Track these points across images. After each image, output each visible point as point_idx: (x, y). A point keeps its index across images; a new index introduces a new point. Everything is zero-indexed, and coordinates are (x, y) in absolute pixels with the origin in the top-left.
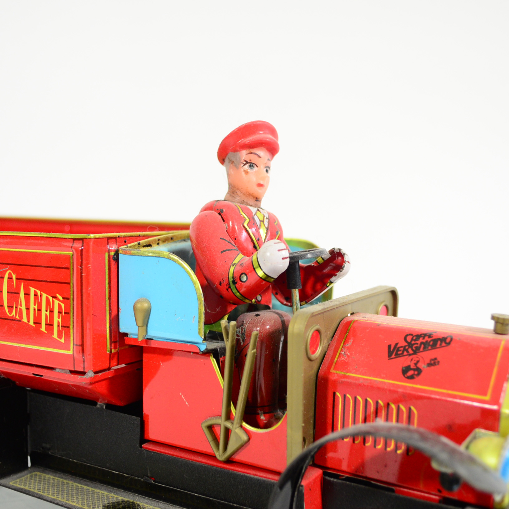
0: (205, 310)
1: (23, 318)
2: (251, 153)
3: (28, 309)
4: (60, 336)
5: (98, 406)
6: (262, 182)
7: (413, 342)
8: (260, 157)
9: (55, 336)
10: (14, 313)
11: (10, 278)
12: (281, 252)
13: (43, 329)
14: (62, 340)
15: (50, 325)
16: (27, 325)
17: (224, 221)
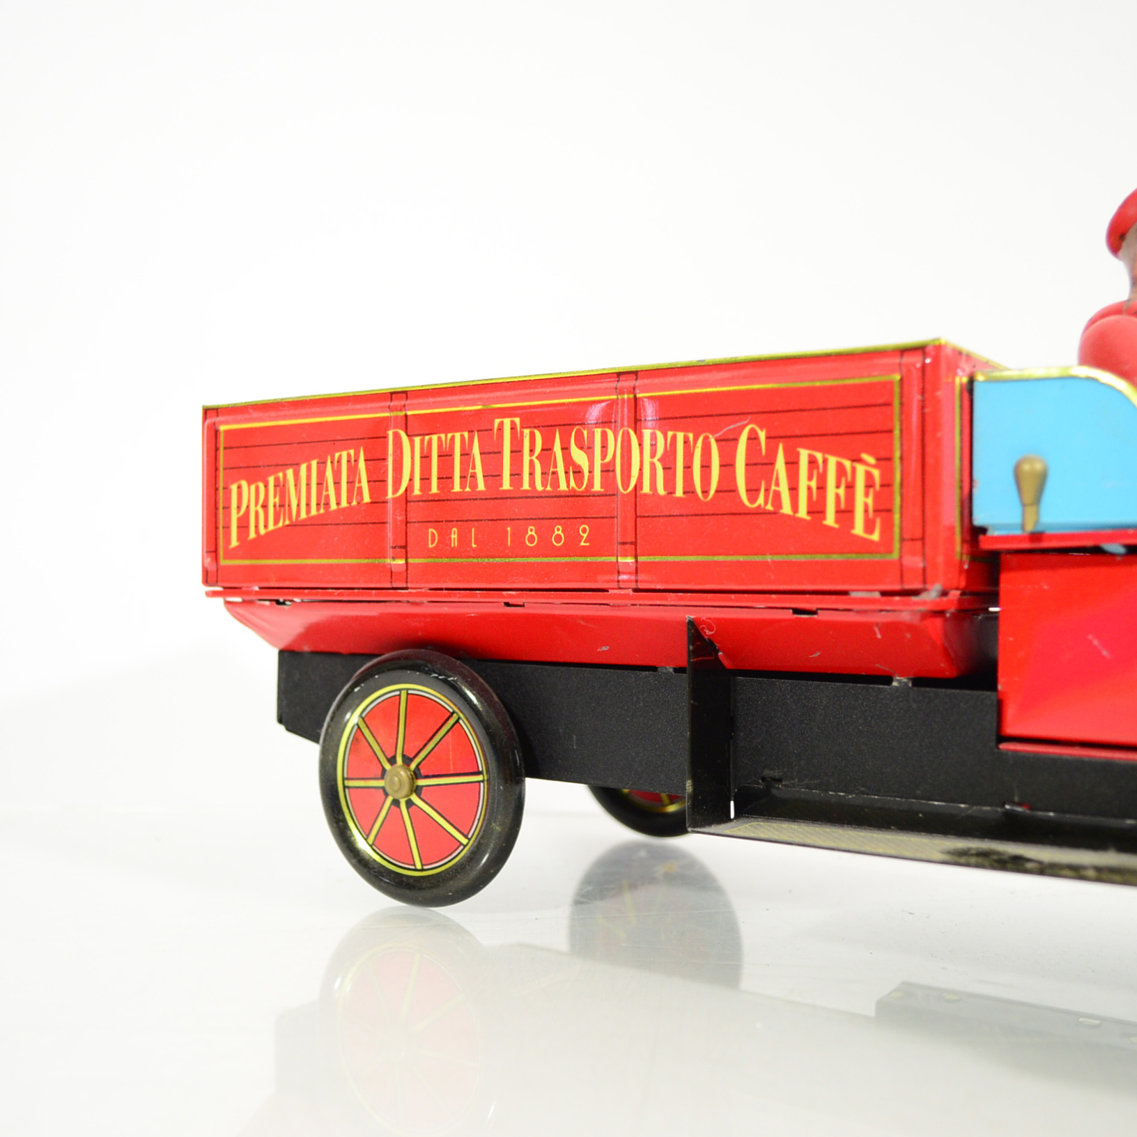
1: (781, 507)
3: (794, 489)
4: (869, 528)
5: (895, 684)
9: (859, 529)
10: (761, 500)
11: (753, 438)
13: (830, 520)
14: (875, 537)
15: (845, 513)
16: (793, 520)
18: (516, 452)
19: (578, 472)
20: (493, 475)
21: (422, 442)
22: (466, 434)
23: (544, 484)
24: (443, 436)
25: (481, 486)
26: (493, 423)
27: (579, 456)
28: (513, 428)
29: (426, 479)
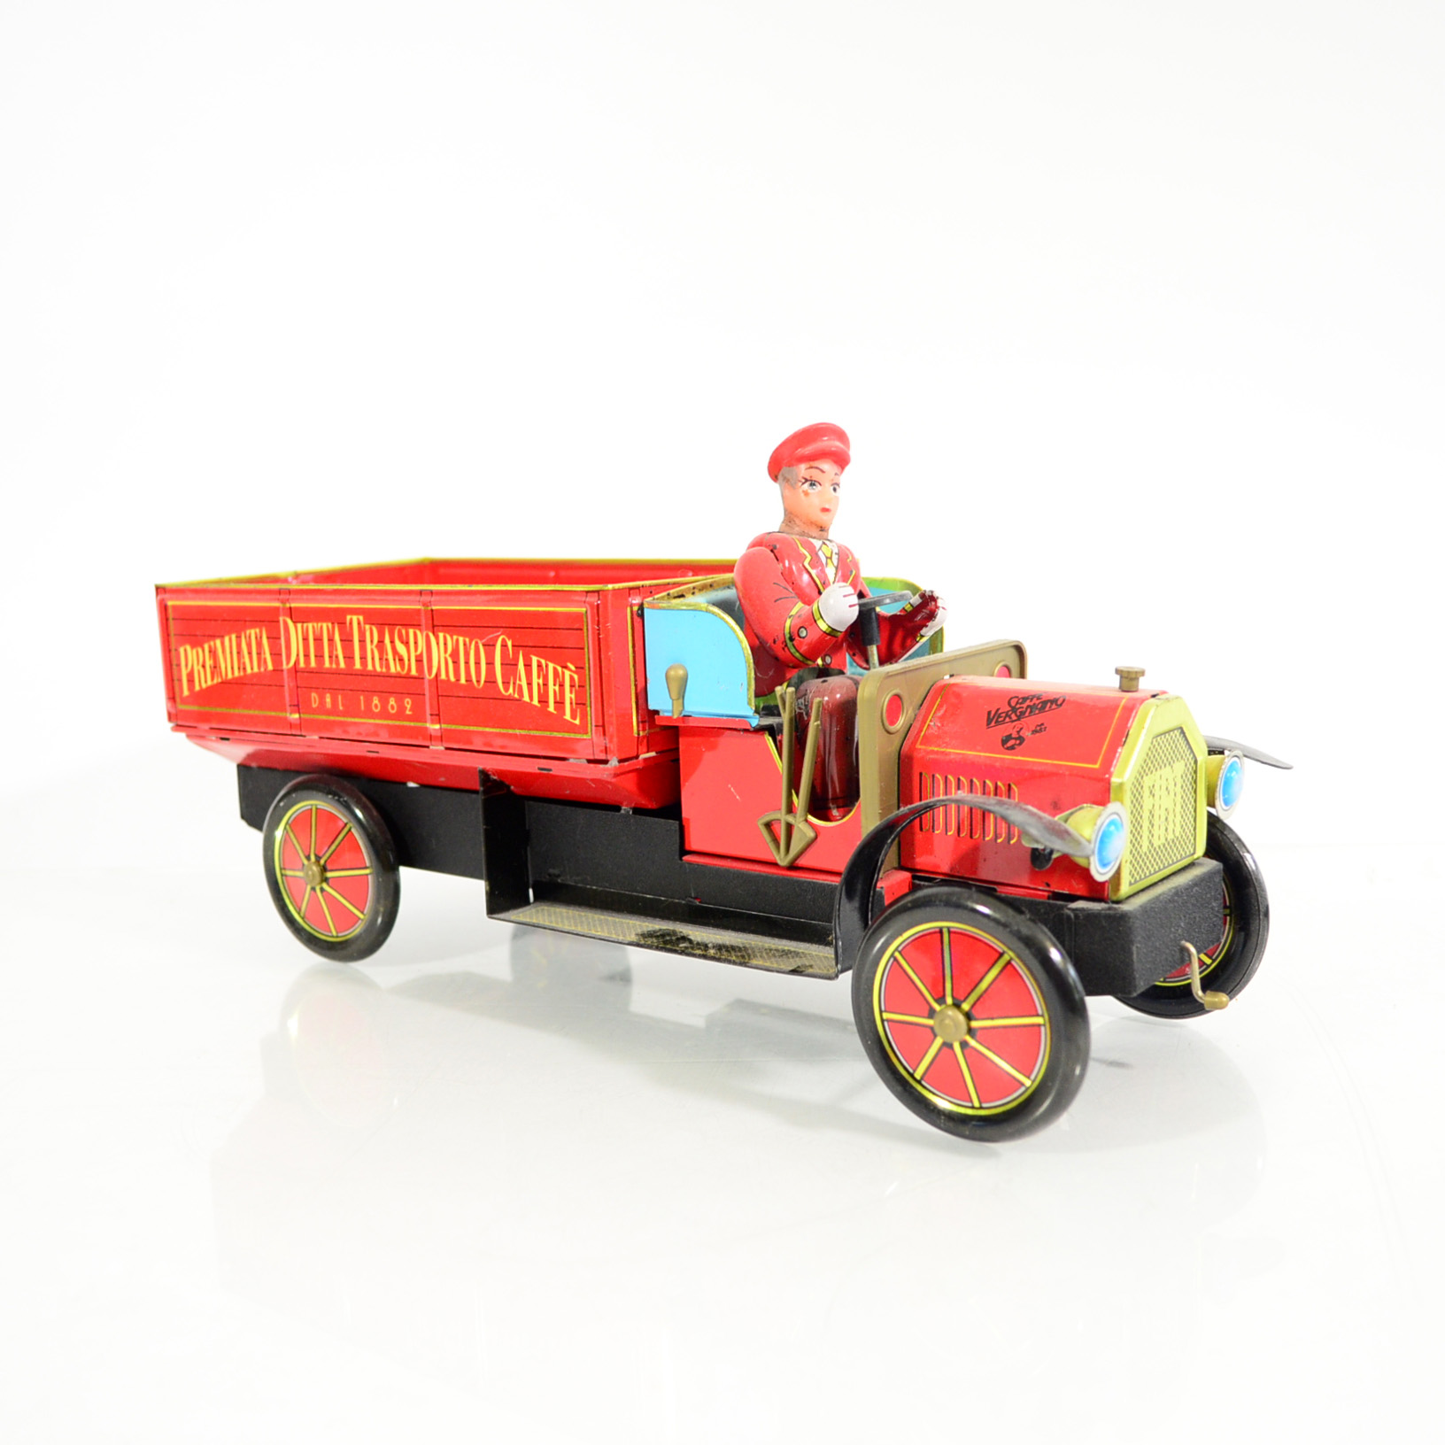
0: (755, 674)
1: (523, 696)
2: (811, 467)
3: (530, 684)
4: (574, 716)
5: (622, 812)
6: (827, 506)
7: (1018, 706)
8: (823, 472)
9: (568, 716)
10: (511, 691)
11: (504, 645)
12: (846, 598)
13: (551, 708)
14: (577, 722)
15: (560, 703)
16: (530, 705)
17: (778, 560)
18: (362, 641)
19: (401, 660)
20: (349, 658)
21: (302, 627)
22: (330, 625)
23: (381, 667)
24: (315, 624)
25: (342, 665)
26: (345, 619)
27: (401, 648)
28: (359, 623)
29: (307, 656)
